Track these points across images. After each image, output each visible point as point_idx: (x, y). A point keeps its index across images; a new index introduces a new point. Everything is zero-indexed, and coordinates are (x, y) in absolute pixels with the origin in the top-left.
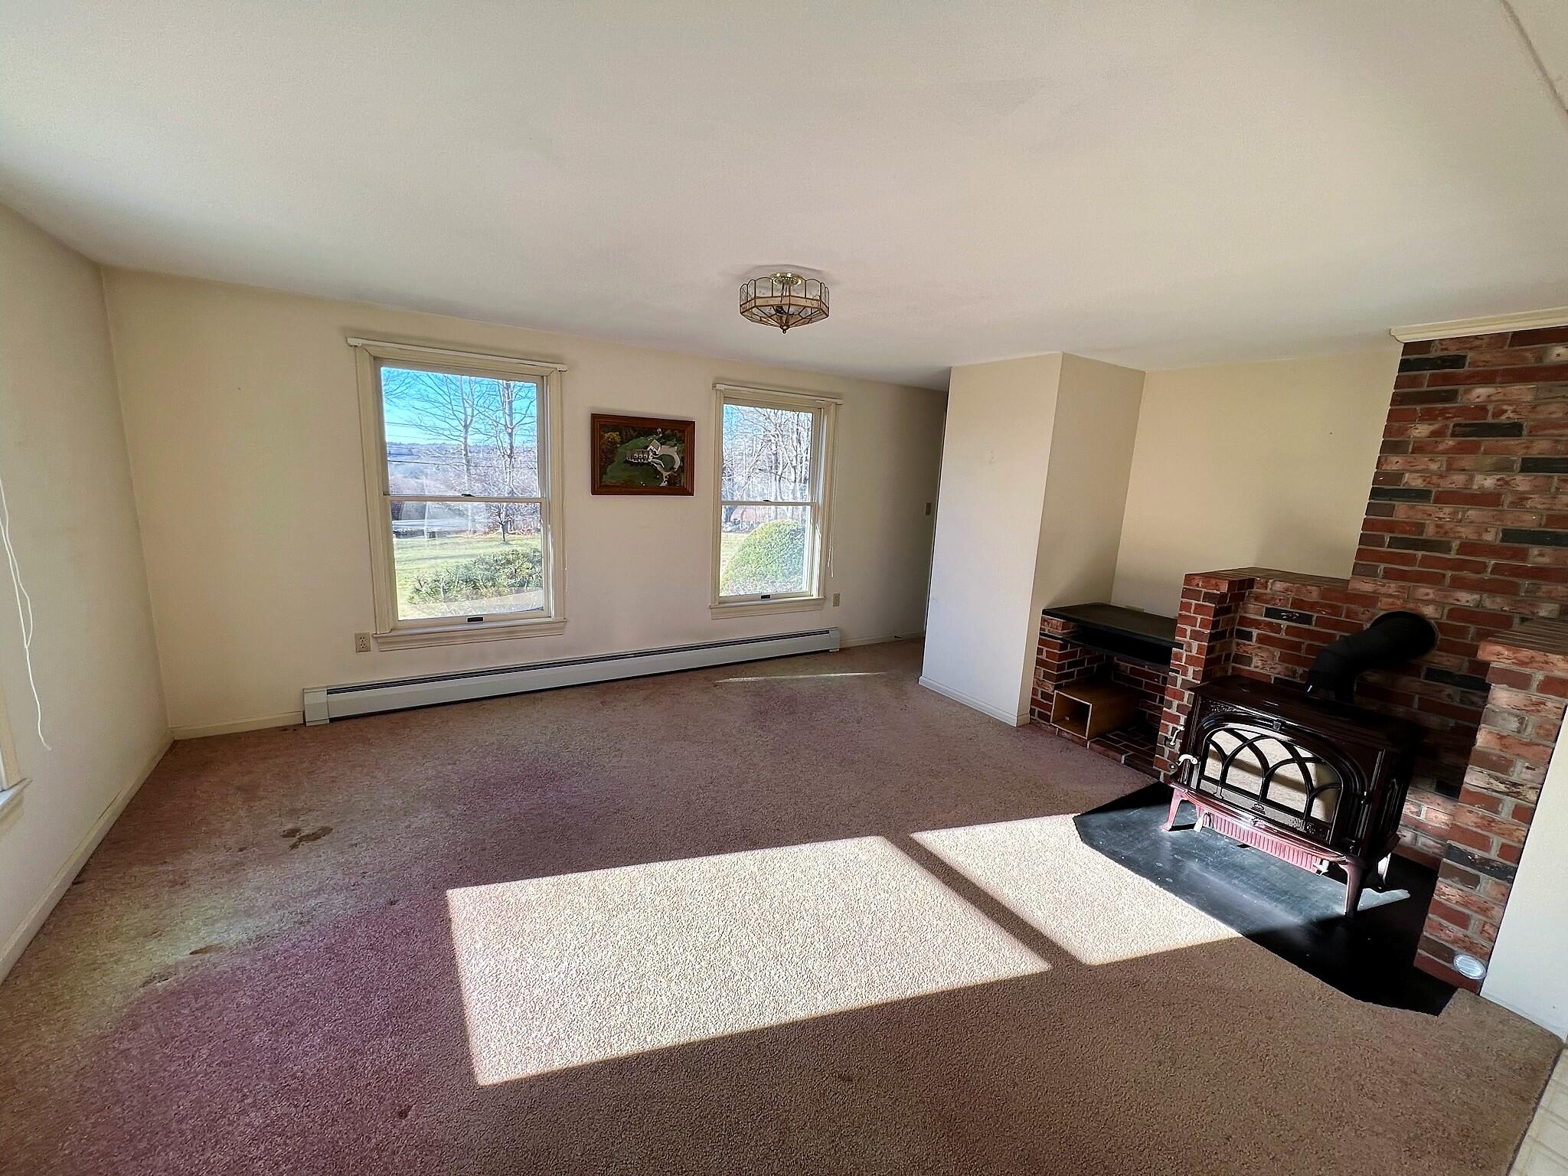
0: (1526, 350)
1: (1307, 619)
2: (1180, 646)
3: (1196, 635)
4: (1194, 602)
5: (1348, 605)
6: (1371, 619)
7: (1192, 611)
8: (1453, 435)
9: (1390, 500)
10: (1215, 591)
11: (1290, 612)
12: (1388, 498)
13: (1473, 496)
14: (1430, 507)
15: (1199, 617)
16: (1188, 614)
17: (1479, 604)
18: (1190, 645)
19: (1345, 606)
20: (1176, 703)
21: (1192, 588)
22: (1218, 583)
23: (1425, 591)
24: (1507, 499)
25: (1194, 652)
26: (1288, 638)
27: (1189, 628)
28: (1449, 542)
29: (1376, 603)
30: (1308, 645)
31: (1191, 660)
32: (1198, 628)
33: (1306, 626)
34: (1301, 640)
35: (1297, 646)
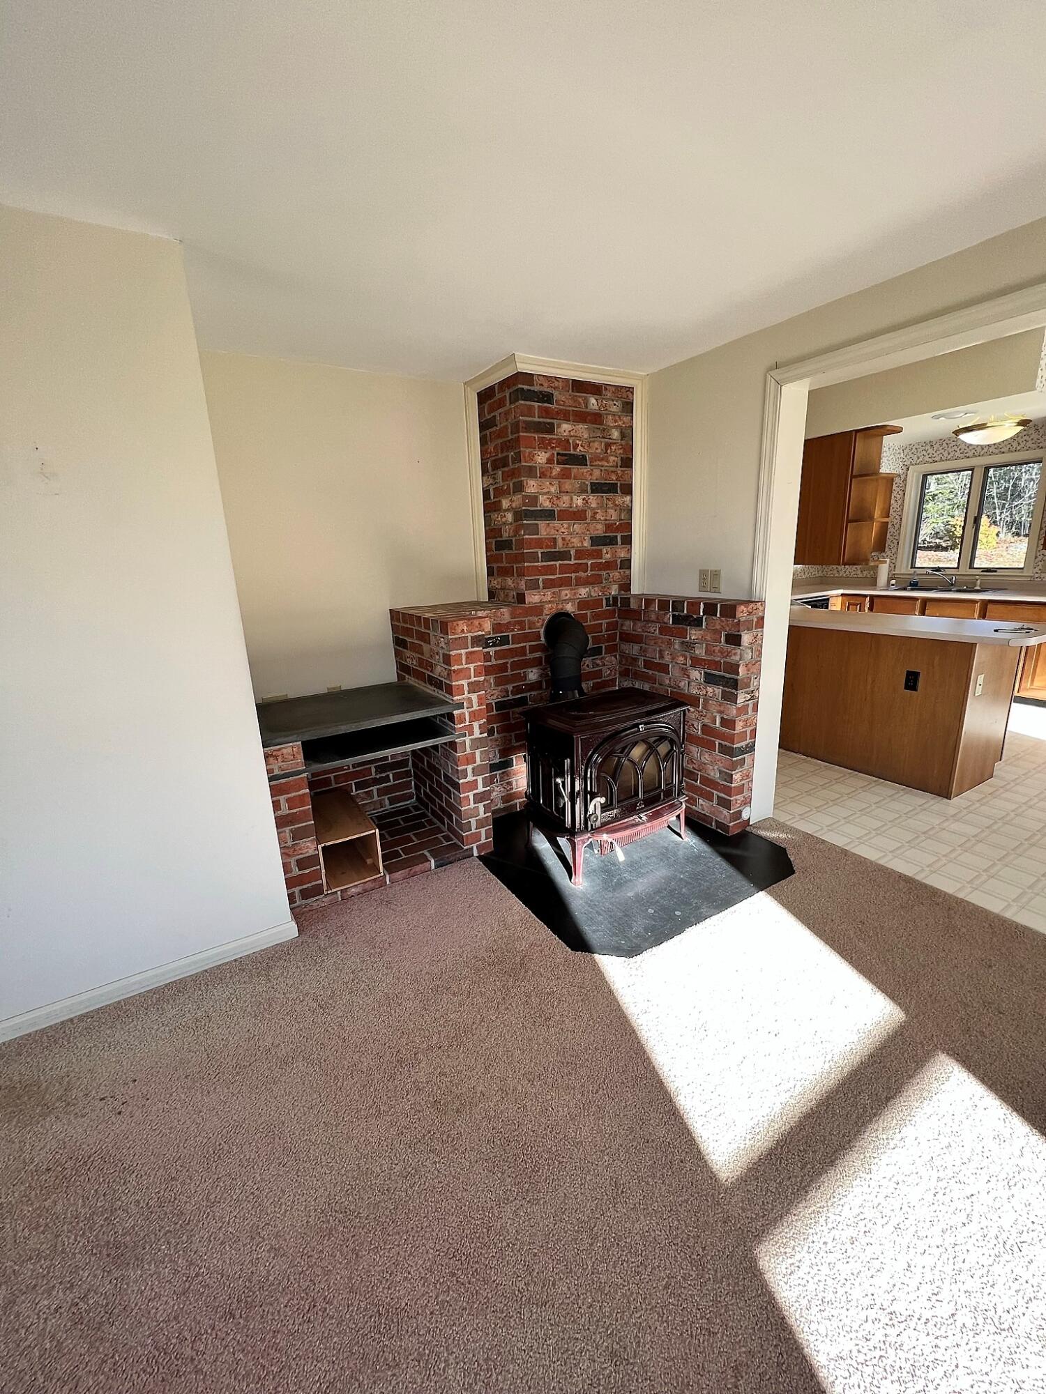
0: (579, 397)
1: (505, 641)
2: (460, 706)
3: (474, 688)
4: (463, 651)
5: (529, 618)
6: (542, 625)
7: (464, 662)
8: (558, 463)
9: (535, 520)
10: (480, 633)
11: (493, 638)
12: (533, 519)
13: (574, 513)
14: (556, 524)
15: (472, 666)
16: (460, 667)
17: (590, 595)
18: (470, 700)
19: (526, 619)
20: (470, 768)
21: (456, 636)
22: (482, 623)
23: (566, 593)
24: (589, 514)
25: (475, 707)
26: (499, 662)
27: (465, 683)
28: (570, 551)
29: (542, 611)
30: (511, 662)
31: (474, 716)
32: (473, 679)
33: (506, 647)
34: (505, 661)
35: (503, 668)
